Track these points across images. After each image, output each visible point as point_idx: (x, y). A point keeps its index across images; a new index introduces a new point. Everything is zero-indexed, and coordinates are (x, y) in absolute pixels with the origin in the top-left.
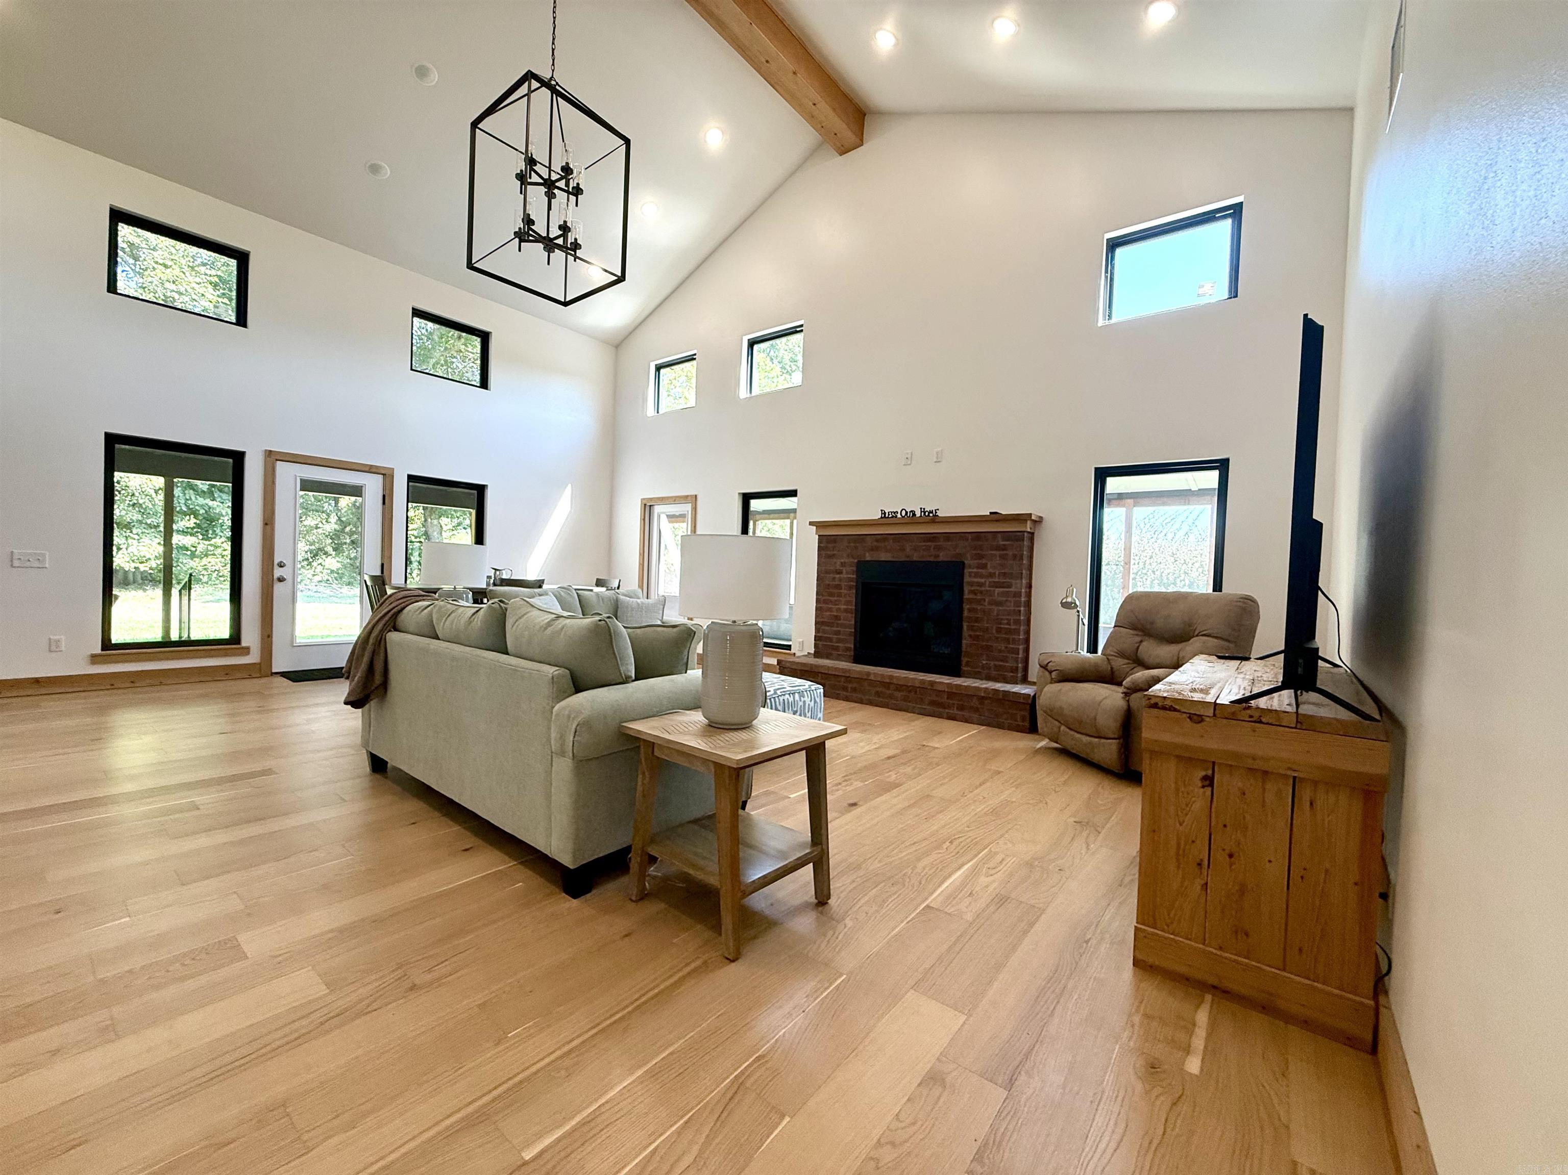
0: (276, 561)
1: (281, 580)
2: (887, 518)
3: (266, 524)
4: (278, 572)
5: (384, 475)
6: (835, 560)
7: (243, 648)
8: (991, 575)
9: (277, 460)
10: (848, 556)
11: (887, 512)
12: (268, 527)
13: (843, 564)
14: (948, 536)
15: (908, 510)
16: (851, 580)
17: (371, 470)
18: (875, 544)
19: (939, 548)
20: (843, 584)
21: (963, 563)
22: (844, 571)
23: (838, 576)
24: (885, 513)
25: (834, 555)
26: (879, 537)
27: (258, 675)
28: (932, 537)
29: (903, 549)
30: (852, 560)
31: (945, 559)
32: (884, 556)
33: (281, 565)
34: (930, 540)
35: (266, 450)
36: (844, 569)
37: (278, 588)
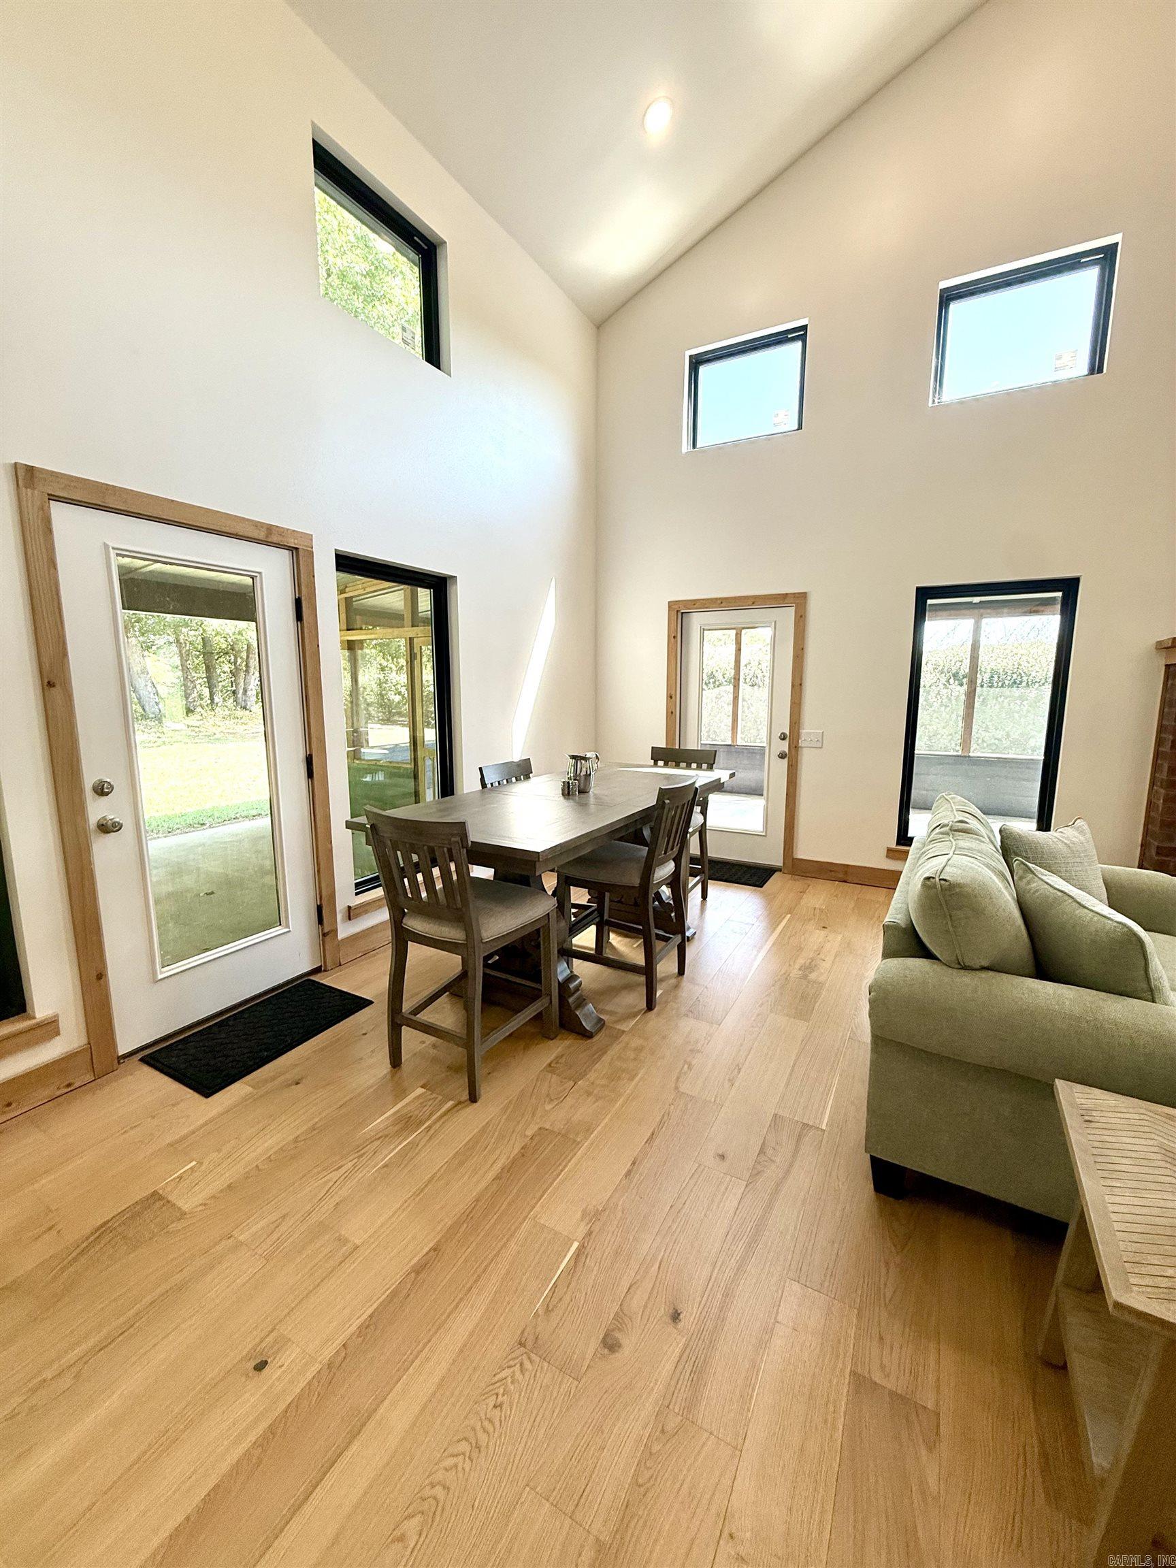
0: (89, 781)
1: (106, 828)
3: (51, 685)
4: (97, 810)
5: (291, 549)
7: (40, 1025)
9: (53, 497)
12: (56, 692)
17: (268, 537)
27: (89, 1077)
33: (102, 790)
35: (16, 466)
37: (105, 852)
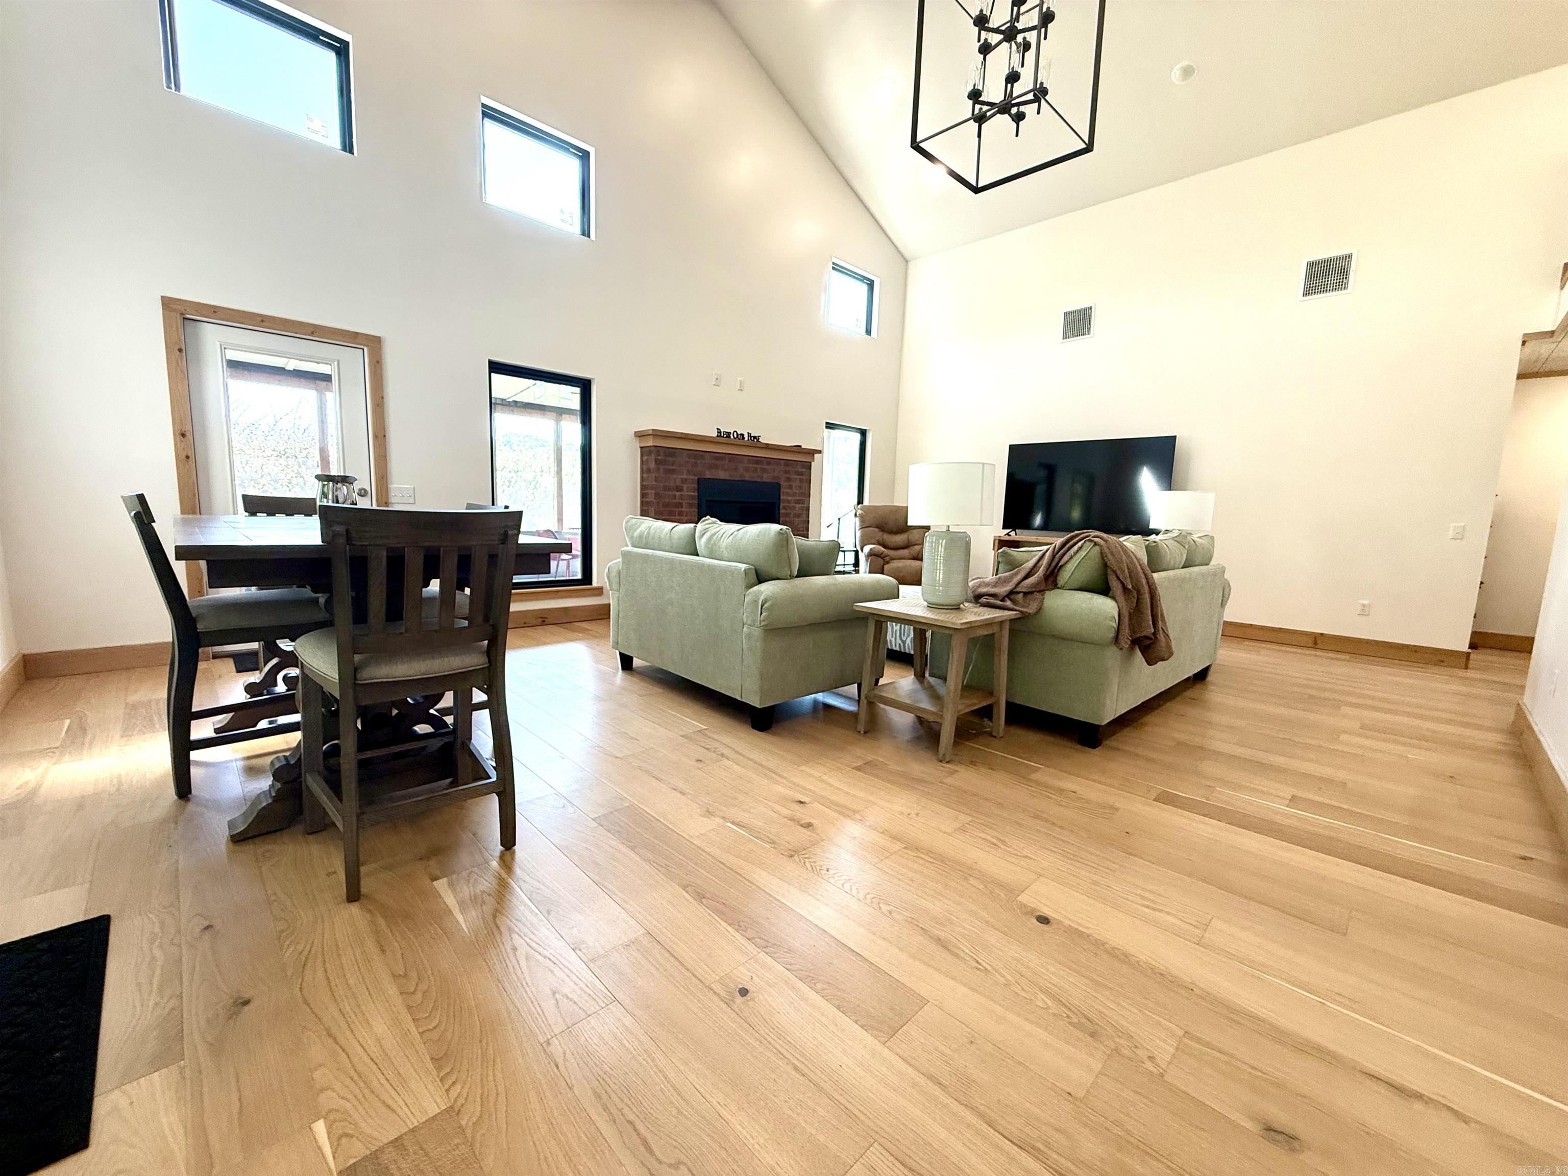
2: (723, 437)
6: (675, 476)
8: (794, 494)
10: (689, 472)
11: (722, 431)
13: (684, 481)
14: (769, 461)
15: (739, 433)
16: (692, 497)
18: (714, 461)
19: (763, 470)
20: (684, 503)
21: (780, 485)
22: (685, 489)
23: (678, 494)
24: (720, 432)
25: (674, 470)
26: (717, 455)
28: (757, 460)
29: (736, 469)
30: (693, 477)
31: (769, 481)
32: (722, 475)
34: (757, 463)
36: (685, 486)
